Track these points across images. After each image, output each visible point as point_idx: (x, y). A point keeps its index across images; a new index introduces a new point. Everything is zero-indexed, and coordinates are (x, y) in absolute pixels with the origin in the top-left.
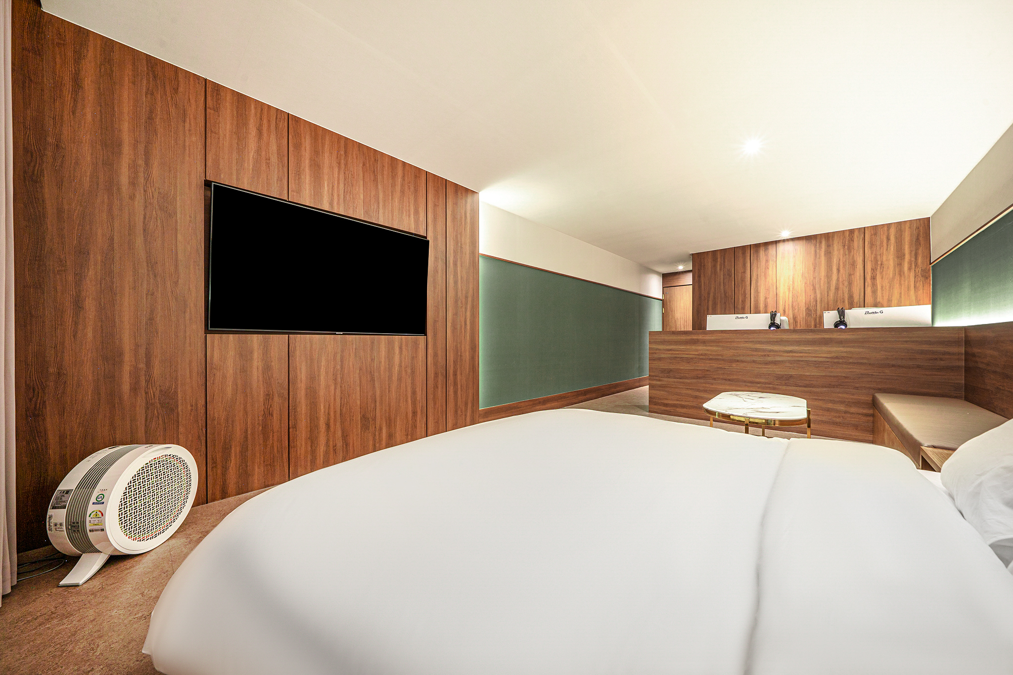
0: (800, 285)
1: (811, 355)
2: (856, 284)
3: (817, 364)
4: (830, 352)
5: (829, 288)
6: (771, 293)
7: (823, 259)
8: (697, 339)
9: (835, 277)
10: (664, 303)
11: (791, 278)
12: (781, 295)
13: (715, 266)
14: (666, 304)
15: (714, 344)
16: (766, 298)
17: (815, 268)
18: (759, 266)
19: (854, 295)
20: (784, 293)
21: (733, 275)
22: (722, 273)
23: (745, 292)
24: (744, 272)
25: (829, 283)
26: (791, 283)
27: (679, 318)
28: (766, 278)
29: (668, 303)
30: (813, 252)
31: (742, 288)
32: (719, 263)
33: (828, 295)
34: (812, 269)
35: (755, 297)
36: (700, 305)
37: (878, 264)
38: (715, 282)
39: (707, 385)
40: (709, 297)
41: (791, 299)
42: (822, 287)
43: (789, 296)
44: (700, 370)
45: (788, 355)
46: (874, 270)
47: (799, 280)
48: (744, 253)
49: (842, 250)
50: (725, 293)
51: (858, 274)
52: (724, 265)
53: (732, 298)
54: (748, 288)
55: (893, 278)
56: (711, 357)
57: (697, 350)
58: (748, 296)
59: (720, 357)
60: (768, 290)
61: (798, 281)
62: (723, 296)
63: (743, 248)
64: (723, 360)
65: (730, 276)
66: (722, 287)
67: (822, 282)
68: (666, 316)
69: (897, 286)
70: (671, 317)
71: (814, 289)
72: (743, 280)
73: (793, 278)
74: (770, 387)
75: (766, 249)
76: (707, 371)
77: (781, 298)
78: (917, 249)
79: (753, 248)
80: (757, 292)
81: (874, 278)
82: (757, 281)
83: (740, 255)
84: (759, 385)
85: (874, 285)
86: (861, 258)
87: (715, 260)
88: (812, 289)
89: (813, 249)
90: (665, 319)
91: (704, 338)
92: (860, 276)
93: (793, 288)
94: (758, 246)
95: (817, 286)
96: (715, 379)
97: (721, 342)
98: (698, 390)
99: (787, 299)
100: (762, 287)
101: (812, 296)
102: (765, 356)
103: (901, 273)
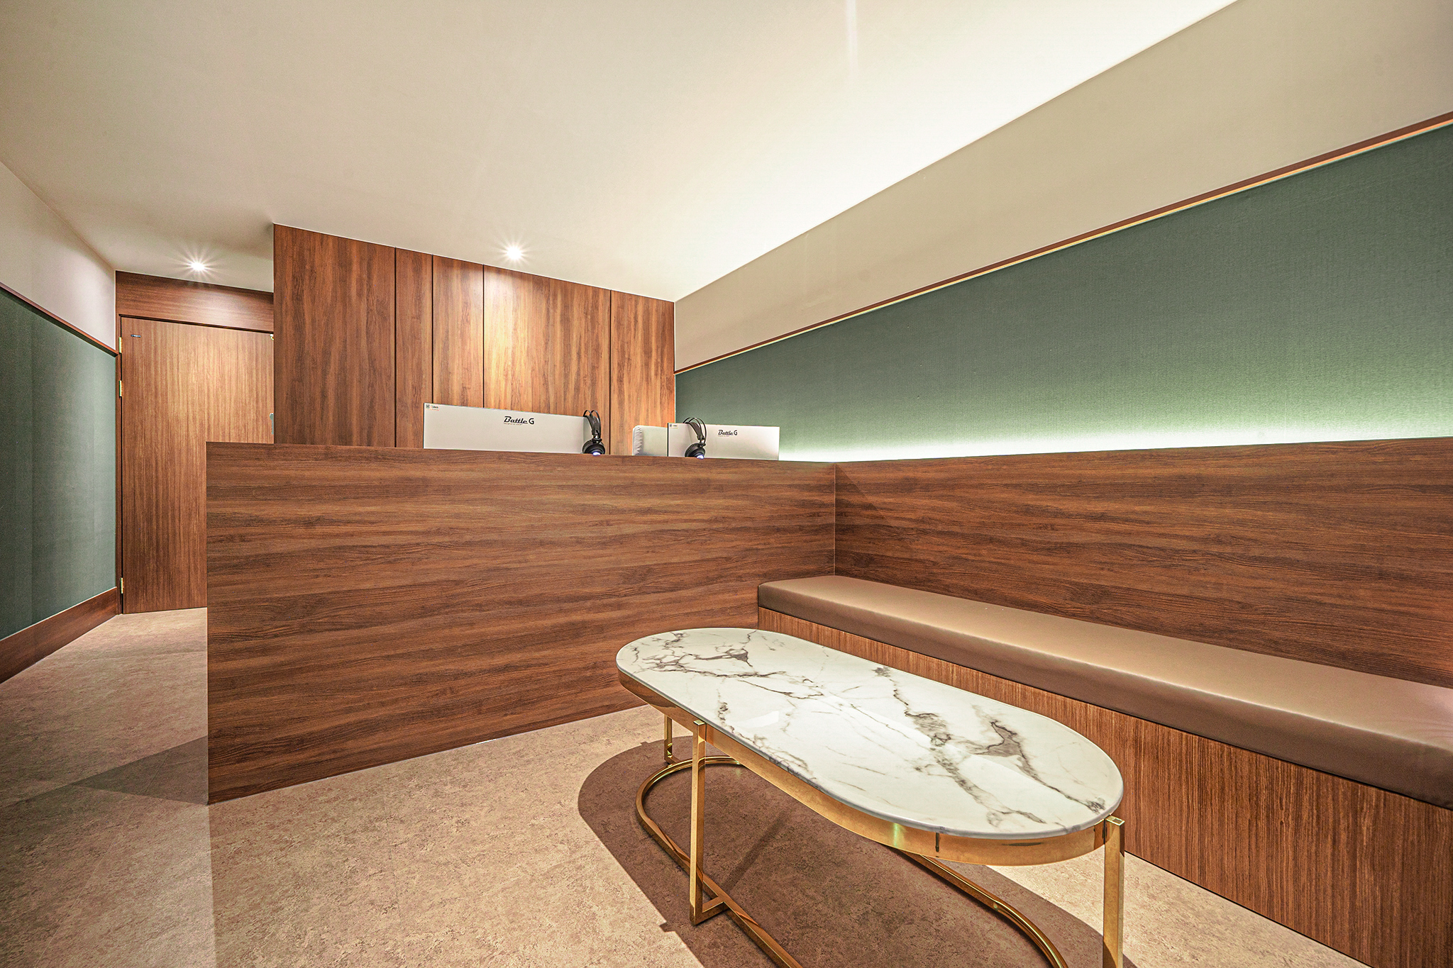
0: (524, 373)
1: (680, 517)
2: (600, 386)
3: (689, 537)
4: (707, 509)
5: (566, 385)
6: (473, 379)
7: (558, 327)
8: (424, 480)
9: (574, 368)
10: (122, 365)
11: (510, 352)
12: (492, 386)
13: (343, 280)
14: (133, 370)
15: (478, 496)
16: (464, 388)
17: (546, 343)
18: (450, 310)
19: (598, 404)
20: (498, 382)
21: (392, 319)
22: (363, 306)
23: (419, 365)
24: (419, 317)
25: (566, 376)
26: (510, 363)
27: (182, 416)
28: (464, 343)
29: (141, 369)
30: (544, 311)
31: (413, 356)
32: (354, 277)
33: (565, 399)
34: (543, 343)
35: (441, 383)
36: (300, 380)
37: (625, 361)
38: (345, 323)
39: (457, 631)
40: (326, 363)
41: (509, 397)
42: (557, 383)
43: (506, 390)
44: (433, 584)
45: (645, 518)
46: (621, 366)
47: (522, 361)
48: (418, 271)
49: (583, 320)
50: (372, 361)
51: (603, 368)
52: (370, 286)
53: (389, 377)
54: (428, 358)
55: (641, 385)
56: (468, 537)
57: (422, 518)
58: (426, 376)
59: (494, 536)
60: (467, 369)
61: (520, 362)
62: (366, 366)
63: (417, 259)
64: (504, 544)
65: (385, 319)
66: (364, 342)
67: (557, 372)
68: (132, 408)
69: (644, 397)
70: (151, 411)
71: (546, 383)
72: (415, 336)
73: (513, 354)
74: (610, 605)
75: (464, 278)
76: (457, 583)
77: (492, 393)
78: (663, 347)
79: (438, 265)
80: (447, 372)
81: (620, 380)
82: (446, 348)
83: (410, 273)
84: (589, 604)
85: (621, 392)
86: (607, 341)
87: (343, 263)
88: (542, 383)
89: (544, 306)
90: (127, 415)
91: (448, 475)
92: (605, 372)
93: (513, 375)
94: (448, 263)
95: (550, 379)
96: (479, 607)
97: (498, 488)
98: (429, 655)
99: (503, 396)
100: (457, 361)
101: (543, 398)
102: (601, 523)
103: (648, 379)
